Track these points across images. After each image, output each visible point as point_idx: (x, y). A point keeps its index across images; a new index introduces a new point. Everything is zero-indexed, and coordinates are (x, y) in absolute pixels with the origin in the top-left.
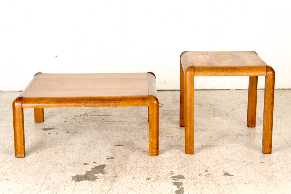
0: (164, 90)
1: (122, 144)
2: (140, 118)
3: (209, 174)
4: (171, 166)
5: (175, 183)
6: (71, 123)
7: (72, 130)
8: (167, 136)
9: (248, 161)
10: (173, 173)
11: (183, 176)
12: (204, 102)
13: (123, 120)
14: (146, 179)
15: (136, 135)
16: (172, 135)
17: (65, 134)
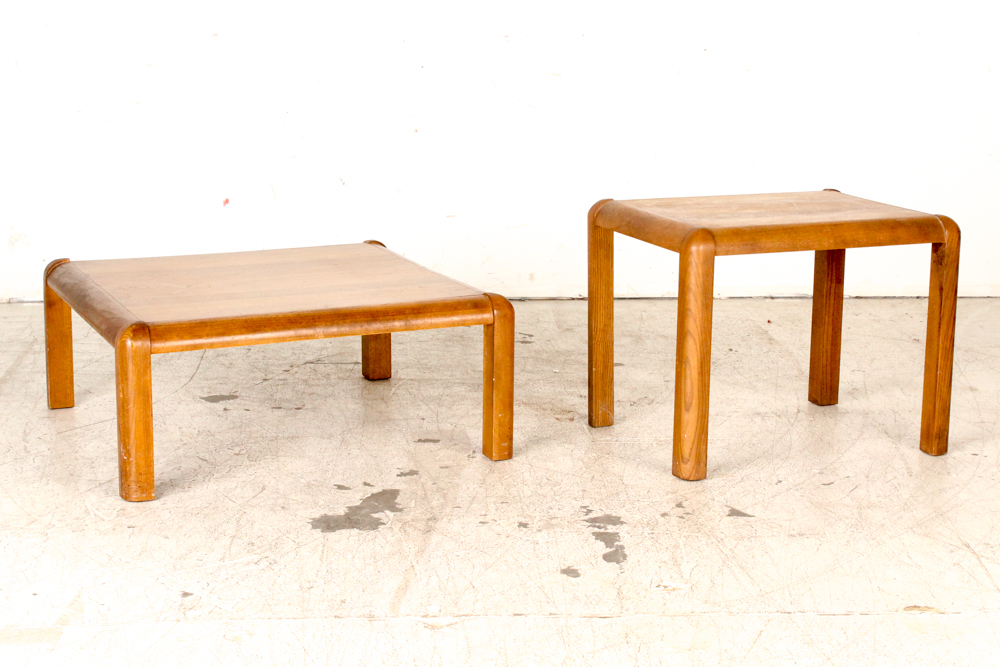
0: (530, 300)
1: (436, 437)
2: (474, 371)
3: (688, 514)
4: (581, 493)
5: (599, 536)
6: (281, 382)
7: (288, 401)
8: (557, 416)
9: (790, 479)
10: (590, 511)
11: (619, 518)
12: (647, 331)
13: (427, 375)
14: (517, 524)
15: (470, 413)
16: (570, 415)
17: (269, 412)
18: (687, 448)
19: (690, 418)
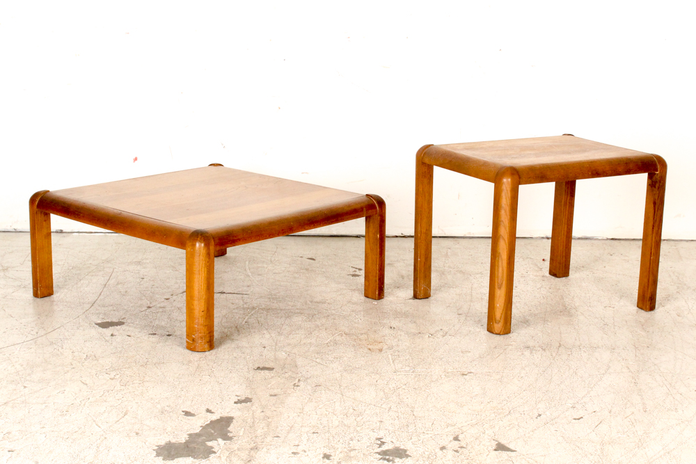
1: (271, 365)
2: (311, 302)
3: (462, 447)
4: (378, 424)
6: (161, 310)
7: (163, 327)
8: (369, 347)
9: (548, 413)
10: (383, 443)
11: (405, 451)
12: (449, 267)
13: (275, 305)
14: (322, 456)
15: (302, 342)
16: (380, 346)
17: (146, 338)
18: (499, 313)
19: (501, 294)
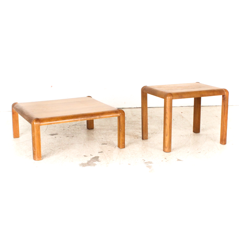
0: (125, 108)
1: (106, 143)
3: (168, 161)
4: (142, 156)
5: (147, 166)
6: (68, 130)
7: (70, 135)
8: (134, 137)
10: (145, 160)
11: (152, 162)
13: (102, 128)
14: (128, 164)
15: (113, 137)
16: (137, 137)
17: (66, 138)
18: (167, 145)
19: (167, 138)
